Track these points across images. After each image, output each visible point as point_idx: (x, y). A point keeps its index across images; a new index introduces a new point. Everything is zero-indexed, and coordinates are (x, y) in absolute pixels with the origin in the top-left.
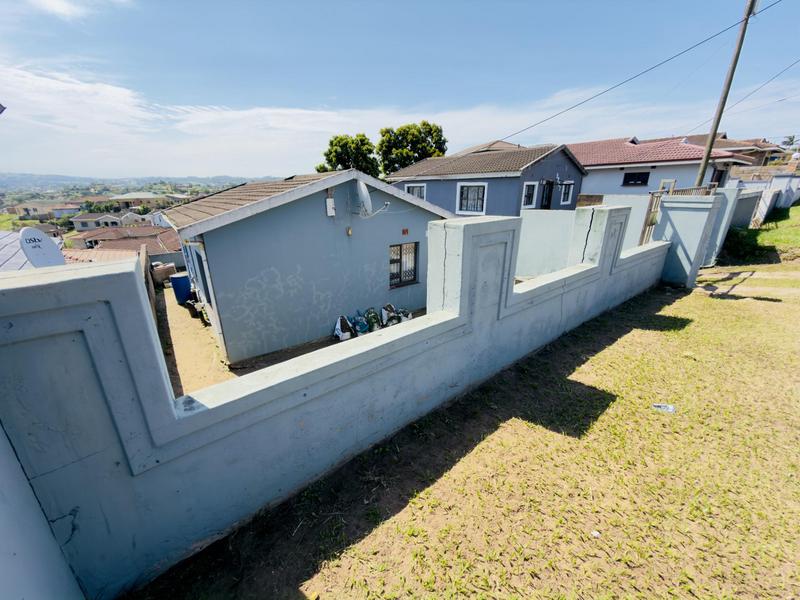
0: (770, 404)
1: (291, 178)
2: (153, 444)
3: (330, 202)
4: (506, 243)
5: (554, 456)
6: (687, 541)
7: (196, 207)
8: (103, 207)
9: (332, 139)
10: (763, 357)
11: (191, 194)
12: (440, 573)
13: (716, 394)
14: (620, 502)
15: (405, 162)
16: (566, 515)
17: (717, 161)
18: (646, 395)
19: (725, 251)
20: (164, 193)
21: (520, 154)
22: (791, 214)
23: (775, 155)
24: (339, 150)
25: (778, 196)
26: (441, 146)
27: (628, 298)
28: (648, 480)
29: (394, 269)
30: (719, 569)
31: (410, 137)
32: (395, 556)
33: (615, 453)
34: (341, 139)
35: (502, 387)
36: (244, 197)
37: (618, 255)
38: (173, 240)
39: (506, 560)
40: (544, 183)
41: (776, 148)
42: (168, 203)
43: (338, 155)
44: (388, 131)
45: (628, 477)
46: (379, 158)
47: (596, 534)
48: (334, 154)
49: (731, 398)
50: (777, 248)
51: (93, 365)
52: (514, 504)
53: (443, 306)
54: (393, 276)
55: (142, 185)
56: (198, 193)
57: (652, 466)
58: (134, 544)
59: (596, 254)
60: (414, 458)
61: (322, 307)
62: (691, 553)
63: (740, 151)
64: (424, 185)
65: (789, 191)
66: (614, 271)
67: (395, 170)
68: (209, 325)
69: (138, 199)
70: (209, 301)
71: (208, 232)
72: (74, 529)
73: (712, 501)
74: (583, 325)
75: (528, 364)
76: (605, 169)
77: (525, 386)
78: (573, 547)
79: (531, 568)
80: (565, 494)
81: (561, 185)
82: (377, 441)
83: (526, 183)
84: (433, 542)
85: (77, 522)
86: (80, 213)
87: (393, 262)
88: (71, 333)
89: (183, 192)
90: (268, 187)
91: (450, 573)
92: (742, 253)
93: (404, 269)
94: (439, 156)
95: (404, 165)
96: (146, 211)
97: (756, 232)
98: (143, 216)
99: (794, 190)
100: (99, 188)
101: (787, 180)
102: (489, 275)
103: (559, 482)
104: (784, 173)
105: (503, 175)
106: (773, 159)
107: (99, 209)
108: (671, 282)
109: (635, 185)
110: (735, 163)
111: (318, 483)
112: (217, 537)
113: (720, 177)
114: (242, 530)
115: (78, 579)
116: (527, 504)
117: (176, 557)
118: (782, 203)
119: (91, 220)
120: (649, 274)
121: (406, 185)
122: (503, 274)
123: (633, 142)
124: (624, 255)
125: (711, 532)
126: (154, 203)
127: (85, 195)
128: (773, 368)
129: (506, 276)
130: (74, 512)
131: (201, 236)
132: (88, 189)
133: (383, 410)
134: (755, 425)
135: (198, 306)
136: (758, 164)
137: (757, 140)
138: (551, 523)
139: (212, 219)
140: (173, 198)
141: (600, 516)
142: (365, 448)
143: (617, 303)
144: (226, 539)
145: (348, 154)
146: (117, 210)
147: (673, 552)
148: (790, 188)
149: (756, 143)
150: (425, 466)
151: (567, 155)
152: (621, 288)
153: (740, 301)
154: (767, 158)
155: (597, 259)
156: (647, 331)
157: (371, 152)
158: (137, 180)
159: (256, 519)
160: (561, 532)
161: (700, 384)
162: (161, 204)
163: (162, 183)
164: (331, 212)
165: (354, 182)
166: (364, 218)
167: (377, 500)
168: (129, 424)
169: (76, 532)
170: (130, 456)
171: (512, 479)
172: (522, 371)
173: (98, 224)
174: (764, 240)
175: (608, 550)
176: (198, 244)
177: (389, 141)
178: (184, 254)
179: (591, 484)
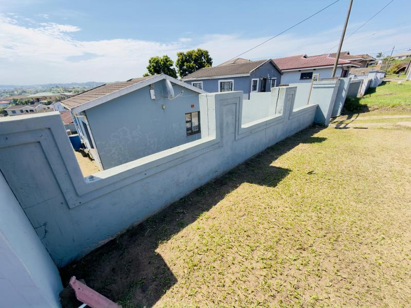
0: (351, 168)
1: (131, 80)
2: (77, 194)
3: (152, 92)
4: (236, 104)
5: (260, 195)
6: (310, 219)
7: (79, 98)
8: (24, 101)
9: (150, 59)
10: (352, 151)
11: (75, 92)
12: (210, 240)
13: (330, 167)
14: (285, 209)
15: (191, 70)
16: (263, 215)
17: (344, 65)
18: (301, 169)
19: (345, 109)
20: (59, 92)
21: (249, 64)
22: (376, 90)
23: (372, 62)
24: (155, 65)
25: (370, 82)
26: (209, 61)
27: (298, 131)
28: (297, 200)
29: (188, 125)
30: (320, 226)
31: (194, 57)
32: (191, 236)
33: (285, 191)
34: (155, 59)
35: (238, 171)
36: (106, 91)
37: (292, 110)
38: (67, 117)
39: (237, 232)
40: (262, 79)
41: (372, 59)
42: (62, 98)
43: (155, 68)
44: (181, 54)
45: (289, 200)
46: (177, 69)
47: (274, 220)
48: (152, 67)
49: (336, 167)
50: (368, 105)
51: (46, 158)
52: (241, 214)
53: (208, 135)
54: (188, 129)
55: (46, 88)
56: (78, 92)
57: (300, 195)
58: (74, 241)
59: (281, 110)
60: (198, 202)
61: (152, 147)
62: (311, 222)
63: (355, 61)
64: (202, 82)
65: (376, 79)
66: (291, 118)
67: (186, 75)
68: (94, 160)
69: (44, 97)
70: (92, 147)
71: (88, 109)
72: (46, 232)
73: (321, 205)
74: (277, 143)
75: (251, 161)
76: (291, 71)
77: (248, 170)
78: (265, 226)
79: (247, 234)
80: (263, 208)
81: (270, 80)
82: (181, 197)
83: (253, 79)
84: (207, 230)
85: (47, 229)
86: (11, 105)
87: (187, 122)
88: (34, 143)
89: (70, 92)
90: (118, 85)
91: (214, 239)
92: (352, 109)
93: (193, 125)
94: (208, 67)
95: (191, 72)
96: (49, 103)
97: (359, 99)
98: (48, 106)
99: (379, 79)
100: (20, 91)
101: (375, 74)
102: (229, 119)
103: (261, 204)
104: (374, 71)
105: (241, 75)
106: (371, 64)
107: (22, 103)
108: (318, 123)
109: (306, 79)
110: (352, 67)
111: (155, 215)
112: (111, 239)
113: (345, 74)
114: (122, 236)
115: (50, 254)
116: (247, 213)
117: (94, 247)
118: (372, 85)
119: (17, 109)
120: (308, 119)
121: (192, 83)
122: (236, 119)
123: (305, 57)
124: (295, 110)
125: (320, 215)
126: (53, 99)
127: (12, 95)
128: (355, 155)
129: (237, 119)
130: (45, 224)
131: (84, 112)
132: (13, 92)
133: (183, 182)
134: (344, 176)
135: (86, 151)
136: (364, 67)
137: (363, 55)
138: (256, 218)
139: (89, 103)
140: (64, 95)
141: (277, 214)
142: (176, 200)
143: (293, 133)
144: (115, 239)
145: (160, 67)
146: (32, 103)
147: (304, 223)
148: (377, 77)
149: (362, 56)
150: (203, 204)
151: (272, 64)
152: (294, 126)
153: (347, 129)
154: (368, 64)
155: (282, 112)
156: (305, 144)
157: (172, 65)
158: (42, 86)
159: (128, 231)
160: (260, 221)
161: (324, 163)
162: (58, 99)
163: (57, 87)
164: (153, 97)
165: (164, 80)
166: (171, 99)
167: (182, 219)
168: (66, 185)
169: (47, 234)
170: (67, 199)
171: (241, 205)
172: (248, 164)
173: (22, 111)
174: (362, 102)
175: (278, 225)
176: (83, 116)
177: (182, 59)
178: (75, 124)
179: (274, 203)
